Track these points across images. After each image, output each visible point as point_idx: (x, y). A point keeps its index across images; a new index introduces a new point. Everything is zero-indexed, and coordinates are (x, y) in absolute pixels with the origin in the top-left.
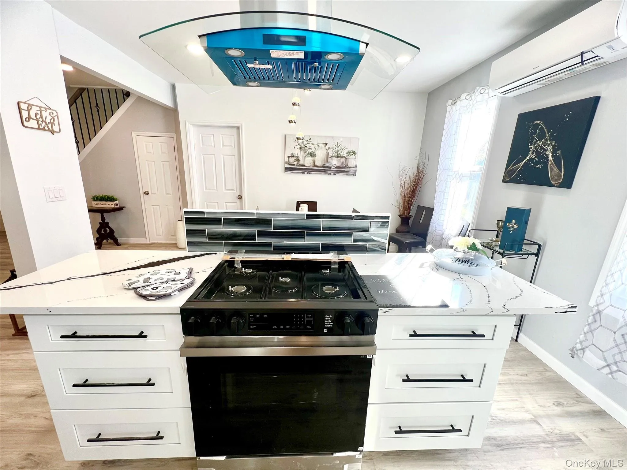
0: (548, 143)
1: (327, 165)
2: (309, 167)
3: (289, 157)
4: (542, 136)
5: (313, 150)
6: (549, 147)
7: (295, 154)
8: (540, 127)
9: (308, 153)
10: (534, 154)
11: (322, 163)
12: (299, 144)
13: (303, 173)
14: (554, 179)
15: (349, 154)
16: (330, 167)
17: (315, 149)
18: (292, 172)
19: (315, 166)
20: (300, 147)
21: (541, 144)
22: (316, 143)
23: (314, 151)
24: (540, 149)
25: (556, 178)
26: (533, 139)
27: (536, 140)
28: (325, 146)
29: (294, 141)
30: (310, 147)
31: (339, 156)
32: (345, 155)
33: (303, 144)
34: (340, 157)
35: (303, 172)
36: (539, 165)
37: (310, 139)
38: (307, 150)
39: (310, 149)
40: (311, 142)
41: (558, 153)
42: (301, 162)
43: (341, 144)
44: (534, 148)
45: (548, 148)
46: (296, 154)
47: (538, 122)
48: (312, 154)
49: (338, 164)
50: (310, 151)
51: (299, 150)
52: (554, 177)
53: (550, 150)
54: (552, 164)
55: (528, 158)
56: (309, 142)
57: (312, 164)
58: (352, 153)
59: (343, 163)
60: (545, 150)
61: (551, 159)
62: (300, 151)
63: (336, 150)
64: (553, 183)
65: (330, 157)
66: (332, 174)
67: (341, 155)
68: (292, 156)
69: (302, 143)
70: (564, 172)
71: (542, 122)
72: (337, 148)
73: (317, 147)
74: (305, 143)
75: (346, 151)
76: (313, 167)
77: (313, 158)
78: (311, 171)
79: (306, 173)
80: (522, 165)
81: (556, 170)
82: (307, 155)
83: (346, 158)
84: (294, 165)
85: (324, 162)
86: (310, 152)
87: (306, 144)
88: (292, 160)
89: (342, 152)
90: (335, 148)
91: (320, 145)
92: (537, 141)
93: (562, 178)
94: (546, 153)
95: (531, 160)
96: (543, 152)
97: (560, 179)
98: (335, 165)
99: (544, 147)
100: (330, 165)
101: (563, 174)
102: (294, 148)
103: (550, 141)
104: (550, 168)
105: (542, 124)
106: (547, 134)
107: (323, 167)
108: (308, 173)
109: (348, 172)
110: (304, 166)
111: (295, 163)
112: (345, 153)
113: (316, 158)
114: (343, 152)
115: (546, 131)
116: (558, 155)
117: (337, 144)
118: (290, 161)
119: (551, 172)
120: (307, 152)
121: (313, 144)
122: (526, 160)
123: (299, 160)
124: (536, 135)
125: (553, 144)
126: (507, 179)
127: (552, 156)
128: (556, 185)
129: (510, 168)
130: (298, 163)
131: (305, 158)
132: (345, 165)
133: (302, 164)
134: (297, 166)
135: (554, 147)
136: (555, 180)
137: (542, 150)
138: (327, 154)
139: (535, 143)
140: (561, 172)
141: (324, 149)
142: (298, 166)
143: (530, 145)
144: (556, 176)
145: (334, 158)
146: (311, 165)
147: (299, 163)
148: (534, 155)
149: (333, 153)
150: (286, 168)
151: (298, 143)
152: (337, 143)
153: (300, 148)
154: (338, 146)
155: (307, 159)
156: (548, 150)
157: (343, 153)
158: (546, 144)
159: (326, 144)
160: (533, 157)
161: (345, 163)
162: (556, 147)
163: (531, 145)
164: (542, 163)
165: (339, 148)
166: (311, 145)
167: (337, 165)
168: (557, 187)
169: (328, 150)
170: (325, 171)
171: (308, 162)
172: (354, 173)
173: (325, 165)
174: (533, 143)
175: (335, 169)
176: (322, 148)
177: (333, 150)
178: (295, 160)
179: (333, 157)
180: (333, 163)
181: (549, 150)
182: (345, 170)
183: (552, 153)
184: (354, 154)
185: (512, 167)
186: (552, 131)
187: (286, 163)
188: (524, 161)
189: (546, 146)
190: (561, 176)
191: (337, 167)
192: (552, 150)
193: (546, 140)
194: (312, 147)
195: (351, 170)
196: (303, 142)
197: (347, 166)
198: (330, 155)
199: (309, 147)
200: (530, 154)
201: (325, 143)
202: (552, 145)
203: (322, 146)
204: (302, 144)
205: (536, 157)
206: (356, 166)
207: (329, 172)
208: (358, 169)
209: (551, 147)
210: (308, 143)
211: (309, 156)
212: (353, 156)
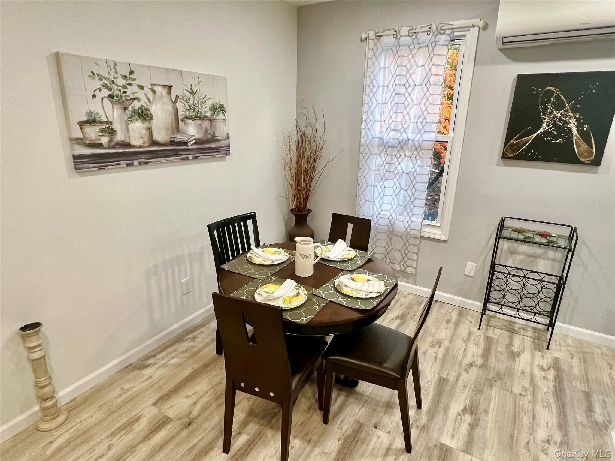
0: (569, 115)
1: (180, 137)
2: (140, 147)
3: (82, 124)
4: (559, 106)
5: (143, 102)
6: (571, 119)
7: (97, 114)
8: (555, 95)
9: (134, 111)
10: (551, 126)
11: (167, 135)
12: (105, 86)
13: (128, 165)
14: (583, 156)
15: (215, 112)
16: (185, 144)
17: (149, 100)
18: (100, 168)
19: (154, 143)
20: (109, 93)
21: (559, 115)
22: (147, 86)
23: (146, 106)
24: (557, 122)
25: (586, 154)
26: (547, 108)
27: (550, 109)
28: (169, 93)
29: (89, 76)
30: (136, 96)
31: (198, 117)
32: (209, 114)
33: (117, 85)
34: (200, 117)
35: (128, 162)
36: (560, 140)
37: (132, 72)
38: (128, 103)
39: (134, 99)
40: (134, 80)
41: (586, 128)
42: (120, 137)
43: (197, 88)
44: (549, 120)
45: (571, 121)
46: (102, 113)
47: (552, 88)
48: (142, 112)
49: (198, 133)
50: (137, 105)
51: (107, 101)
52: (582, 154)
53: (574, 124)
54: (579, 139)
55: (541, 130)
56: (129, 81)
57: (146, 138)
58: (219, 110)
59: (206, 130)
60: (566, 123)
61: (577, 134)
62: (110, 104)
63: (191, 102)
64: (582, 160)
65: (183, 120)
66: (190, 157)
67: (201, 113)
68: (91, 121)
69: (113, 82)
70: (596, 148)
71: (557, 89)
72: (192, 98)
73: (151, 95)
74: (121, 82)
75: (209, 104)
76: (150, 146)
77: (146, 124)
78: (146, 156)
79: (136, 163)
80: (533, 138)
81: (584, 146)
82: (131, 116)
83: (210, 120)
84: (100, 146)
85: (170, 132)
86: (137, 108)
87: (124, 87)
88: (92, 132)
89: (202, 107)
90: (189, 99)
91: (158, 89)
92: (552, 111)
93: (594, 155)
94: (568, 126)
95: (546, 133)
96: (563, 125)
97: (591, 156)
98: (194, 138)
99: (564, 119)
100: (184, 139)
101: (594, 150)
102: (94, 96)
103: (572, 113)
104: (576, 143)
105: (557, 91)
106: (567, 105)
107: (172, 143)
108: (140, 164)
109: (216, 150)
110: (128, 145)
111: (105, 140)
112: (208, 109)
113: (154, 122)
114: (204, 107)
115: (565, 101)
116: (585, 129)
117: (191, 89)
118: (87, 136)
119: (578, 148)
120: (130, 108)
121: (141, 87)
122: (538, 132)
123: (112, 132)
124: (550, 105)
125: (577, 116)
126: (511, 154)
127: (578, 131)
128: (586, 162)
129: (513, 141)
130: (110, 141)
131: (127, 124)
132: (212, 136)
133: (122, 141)
134: (109, 148)
135: (578, 120)
136: (585, 157)
137: (562, 123)
138: (176, 112)
139: (550, 113)
140: (592, 149)
141: (166, 99)
142: (113, 147)
143: (542, 115)
144: (585, 153)
145: (190, 121)
146: (144, 142)
147: (115, 141)
148: (551, 128)
149: (187, 110)
150: (75, 157)
151: (102, 83)
152: (190, 87)
153: (111, 97)
154: (192, 93)
155: (132, 126)
156: (570, 123)
157: (204, 110)
158: (567, 116)
159: (170, 87)
160: (549, 130)
161: (210, 132)
162: (582, 121)
163: (544, 115)
164: (564, 137)
165: (196, 98)
166: (135, 88)
167: (198, 136)
168: (588, 164)
169: (176, 101)
170: (176, 153)
171: (137, 135)
172: (227, 150)
173: (176, 140)
174: (546, 113)
175: (195, 147)
176: (162, 97)
177: (186, 103)
178: (103, 131)
179: (187, 118)
180: (189, 134)
181: (572, 123)
182: (213, 145)
183: (577, 127)
184: (222, 110)
185: (516, 139)
186: (573, 101)
187: (78, 141)
188: (536, 134)
189: (567, 119)
190: (593, 153)
191: (198, 142)
192: (576, 123)
193: (567, 111)
194: (140, 94)
195: (222, 146)
196: (115, 80)
197: (214, 136)
198: (181, 114)
199: (134, 93)
200: (544, 125)
201: (166, 84)
202: (575, 118)
203: (161, 93)
204: (114, 85)
205: (553, 130)
206: (228, 137)
207: (185, 155)
208: (232, 142)
209: (575, 120)
210: (128, 84)
211: (137, 120)
212: (221, 116)
